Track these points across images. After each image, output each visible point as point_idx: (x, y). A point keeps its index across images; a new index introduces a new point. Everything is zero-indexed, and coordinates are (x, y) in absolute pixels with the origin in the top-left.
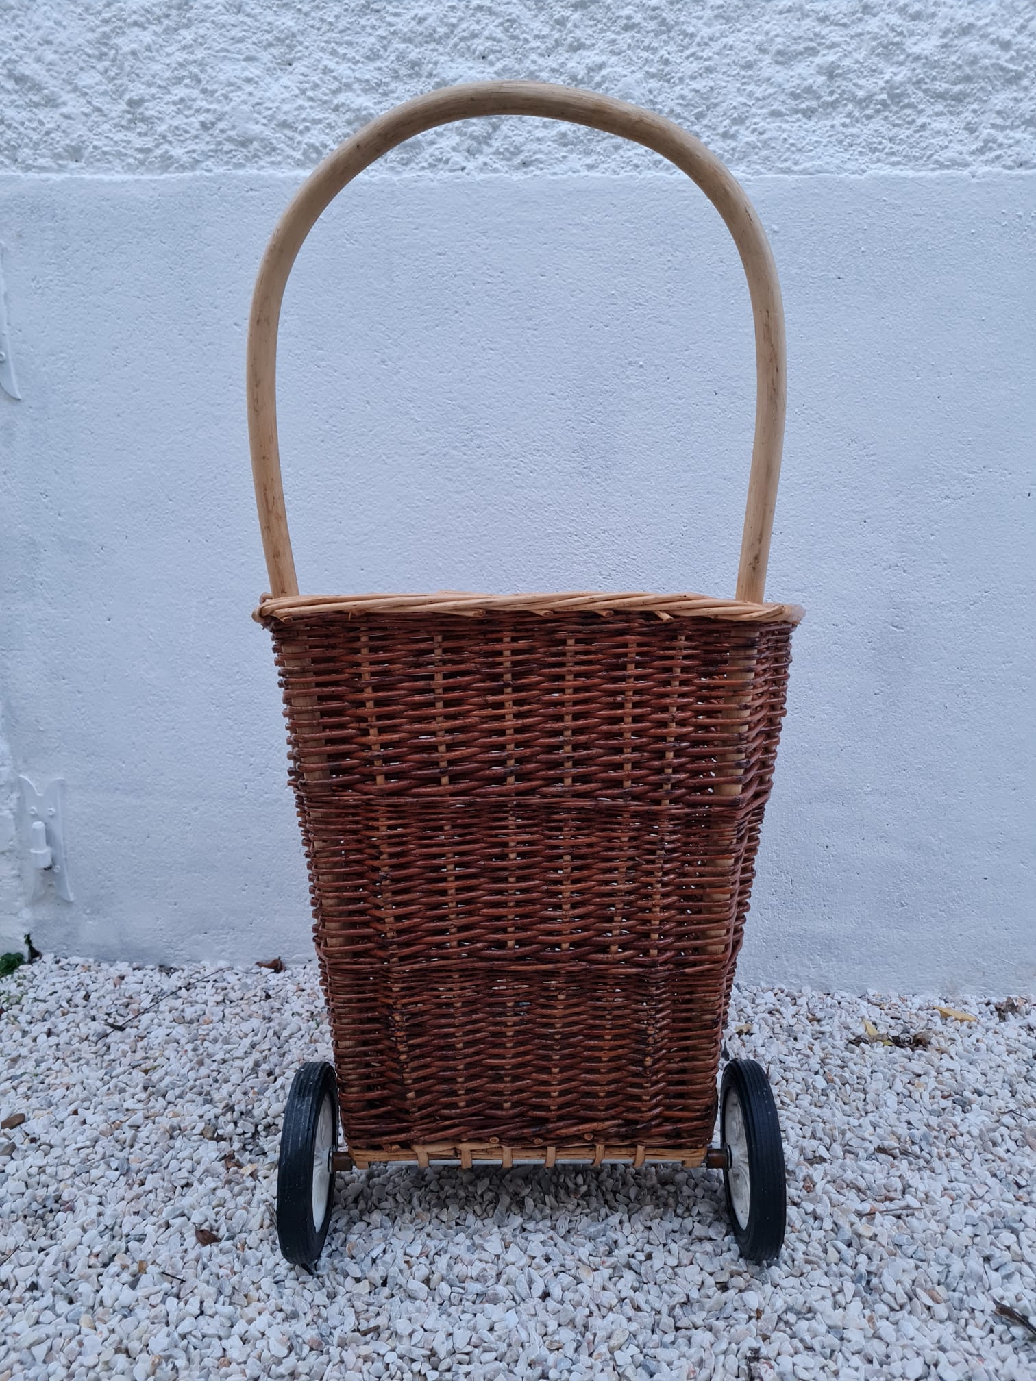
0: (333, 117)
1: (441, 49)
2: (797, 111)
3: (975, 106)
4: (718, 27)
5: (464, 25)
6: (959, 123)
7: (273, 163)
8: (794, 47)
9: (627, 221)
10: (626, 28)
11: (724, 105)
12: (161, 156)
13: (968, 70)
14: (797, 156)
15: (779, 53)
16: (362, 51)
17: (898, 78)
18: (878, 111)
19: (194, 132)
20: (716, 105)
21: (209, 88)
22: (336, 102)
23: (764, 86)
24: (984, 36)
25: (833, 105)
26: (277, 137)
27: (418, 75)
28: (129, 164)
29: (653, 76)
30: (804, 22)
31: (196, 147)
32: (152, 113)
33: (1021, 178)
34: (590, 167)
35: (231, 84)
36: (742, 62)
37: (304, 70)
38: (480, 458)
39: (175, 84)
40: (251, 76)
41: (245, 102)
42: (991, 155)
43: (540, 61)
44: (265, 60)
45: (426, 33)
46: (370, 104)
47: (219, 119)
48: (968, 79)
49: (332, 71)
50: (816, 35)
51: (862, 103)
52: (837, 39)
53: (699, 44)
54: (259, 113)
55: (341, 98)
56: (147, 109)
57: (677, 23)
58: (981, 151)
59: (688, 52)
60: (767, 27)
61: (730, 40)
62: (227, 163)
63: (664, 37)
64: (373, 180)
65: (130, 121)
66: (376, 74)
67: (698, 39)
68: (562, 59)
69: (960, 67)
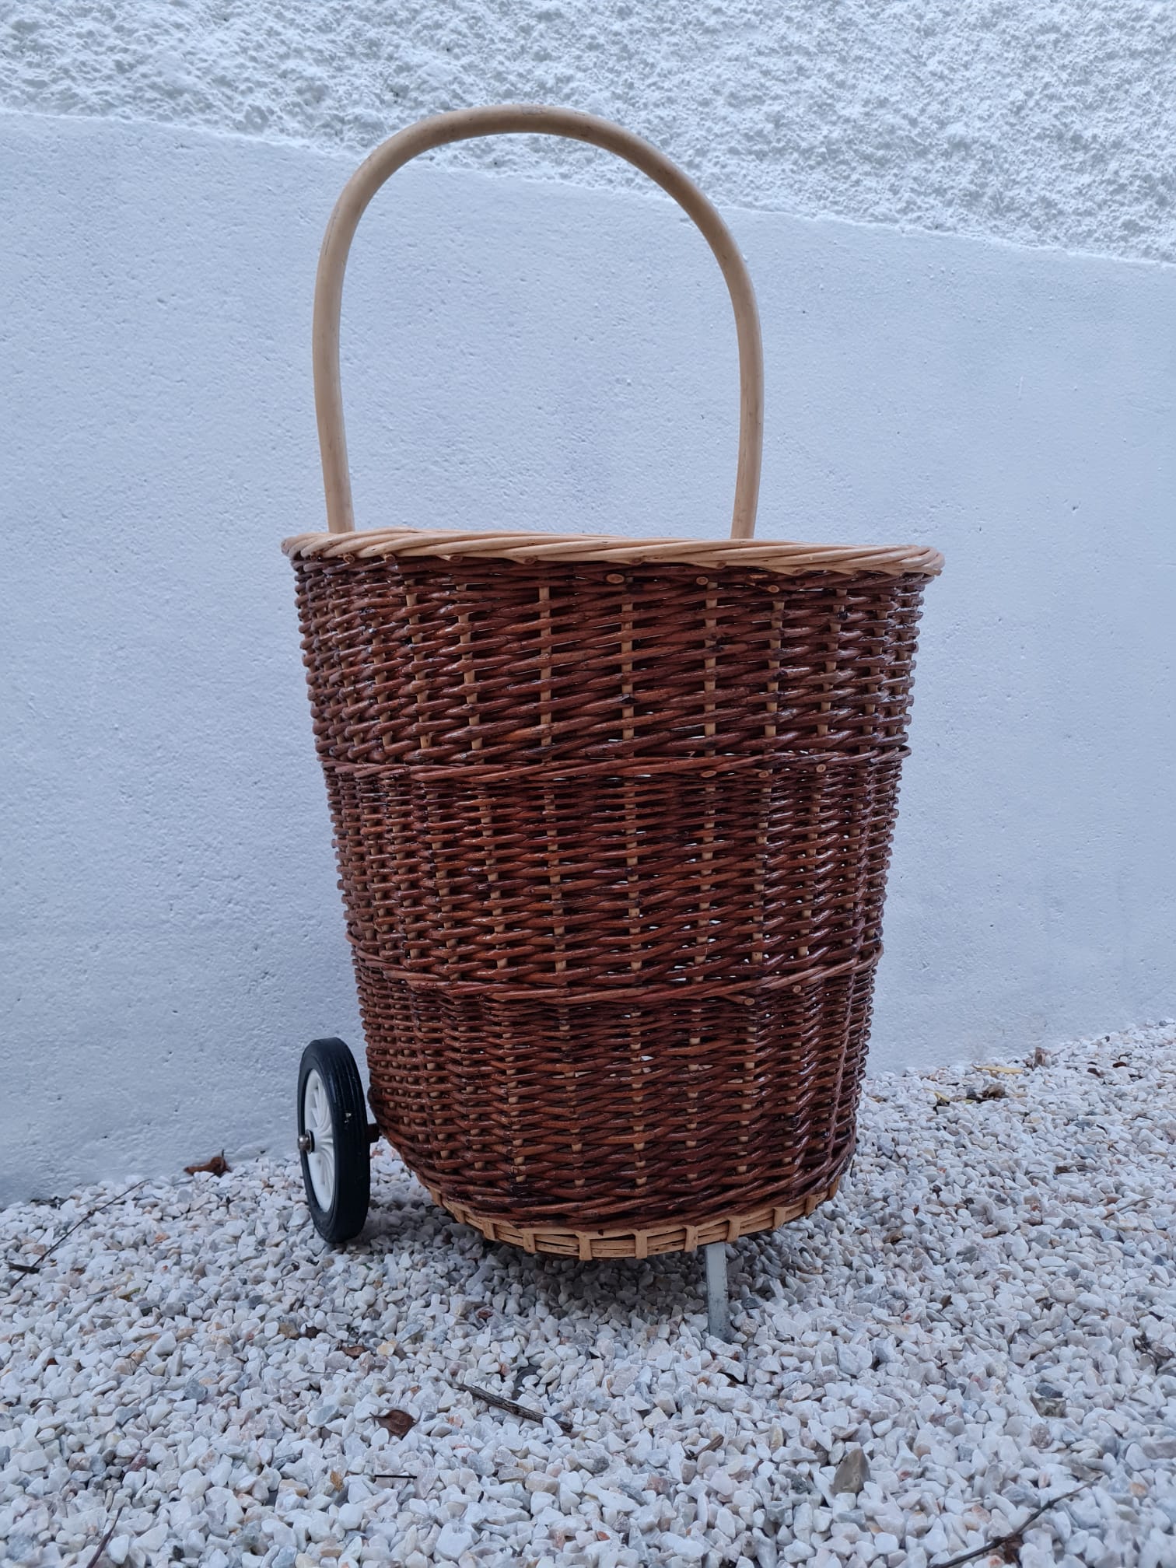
0: (279, 83)
1: (402, 33)
2: (750, 153)
3: (895, 171)
4: (673, 64)
5: (427, 13)
6: (883, 185)
7: (207, 121)
8: (743, 93)
9: (607, 234)
10: (591, 47)
11: (688, 136)
12: (61, 93)
13: (887, 138)
14: (757, 193)
15: (732, 95)
16: (313, 20)
17: (834, 135)
18: (819, 163)
19: (106, 72)
20: (679, 135)
21: (127, 26)
22: (283, 67)
23: (721, 124)
24: (897, 111)
25: (780, 152)
26: (214, 94)
27: (376, 56)
28: (15, 97)
29: (618, 97)
30: (750, 73)
31: (108, 88)
32: (50, 41)
33: (940, 238)
34: (564, 176)
35: (156, 26)
36: (700, 99)
37: (245, 27)
38: (463, 476)
39: (78, 16)
40: (180, 21)
41: (174, 48)
42: (915, 215)
43: (507, 63)
44: (197, 9)
45: (386, 14)
46: (325, 75)
47: (141, 62)
48: (887, 146)
49: (279, 34)
50: (762, 85)
51: (807, 153)
52: (779, 92)
53: (659, 75)
54: (192, 63)
55: (291, 64)
56: (42, 36)
57: (637, 53)
58: (904, 211)
59: (650, 81)
60: (718, 71)
61: (687, 77)
62: (149, 113)
63: (626, 63)
64: (332, 156)
65: (16, 48)
66: (329, 46)
67: (658, 70)
68: (529, 66)
69: (880, 134)
